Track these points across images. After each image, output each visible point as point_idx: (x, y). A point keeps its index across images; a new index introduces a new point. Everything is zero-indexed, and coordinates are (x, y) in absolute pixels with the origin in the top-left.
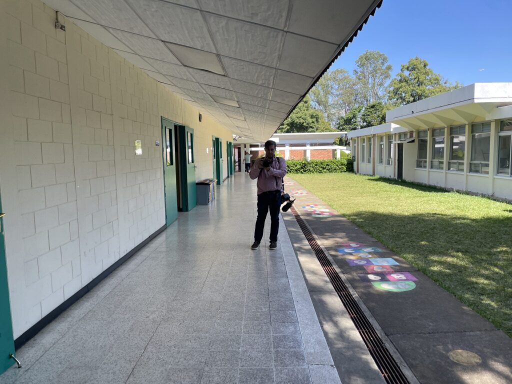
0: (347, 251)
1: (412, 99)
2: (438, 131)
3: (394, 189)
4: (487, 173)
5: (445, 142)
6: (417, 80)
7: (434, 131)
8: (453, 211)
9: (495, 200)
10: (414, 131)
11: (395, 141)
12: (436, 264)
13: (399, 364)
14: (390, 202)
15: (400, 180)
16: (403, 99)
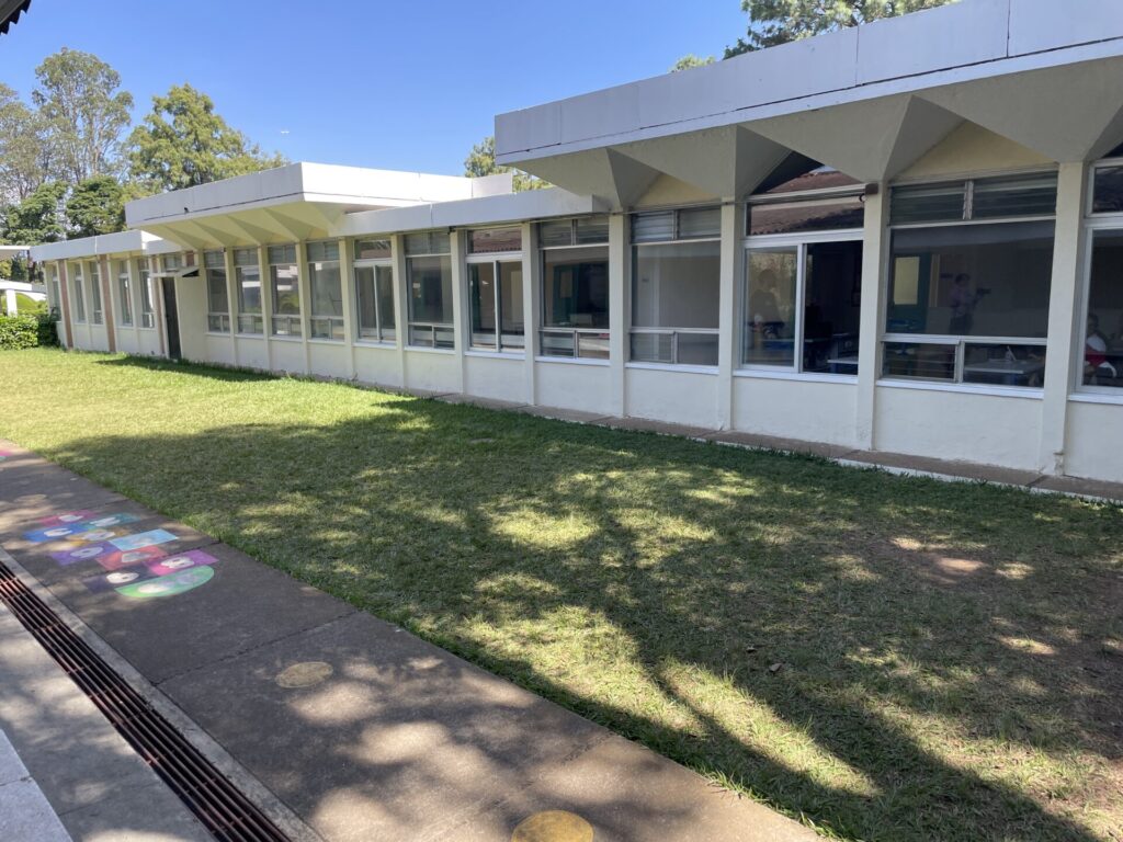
0: (50, 533)
1: (186, 178)
2: (245, 253)
3: (164, 382)
4: (342, 337)
5: (261, 277)
6: (192, 137)
7: (236, 253)
8: (286, 416)
9: (357, 387)
10: (195, 250)
11: (155, 271)
12: (253, 522)
13: (181, 731)
14: (155, 410)
15: (176, 361)
16: (167, 178)
